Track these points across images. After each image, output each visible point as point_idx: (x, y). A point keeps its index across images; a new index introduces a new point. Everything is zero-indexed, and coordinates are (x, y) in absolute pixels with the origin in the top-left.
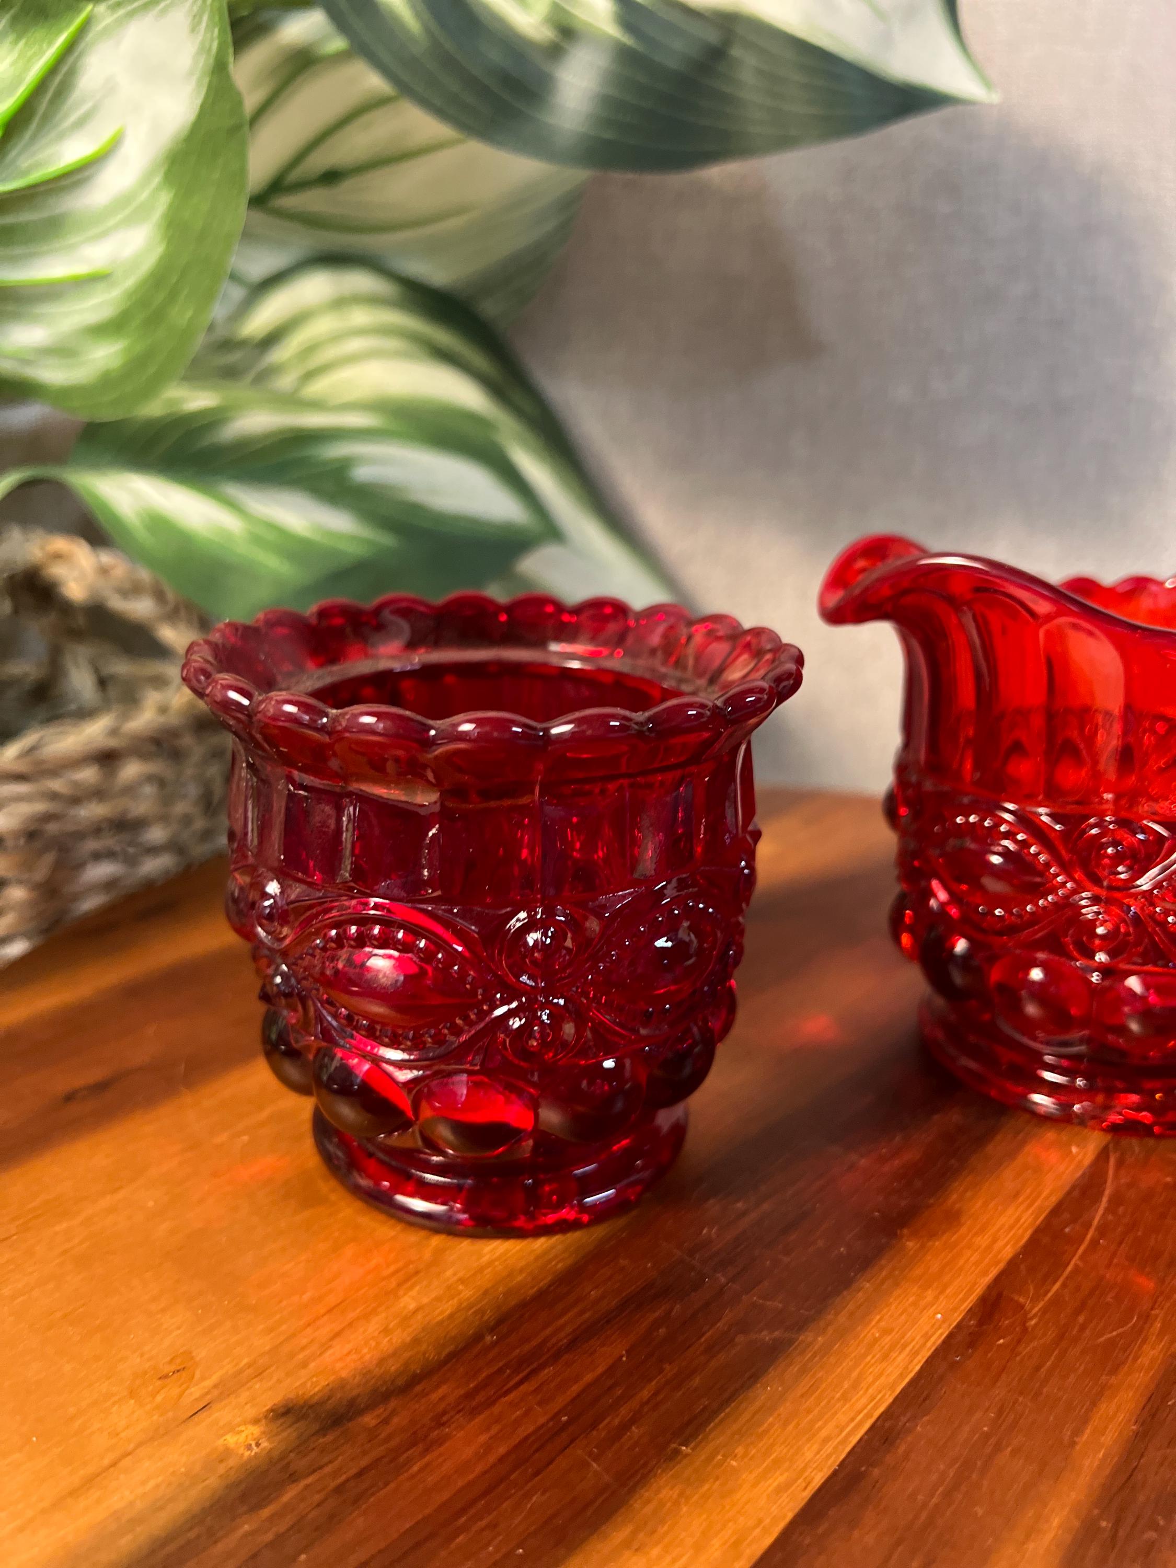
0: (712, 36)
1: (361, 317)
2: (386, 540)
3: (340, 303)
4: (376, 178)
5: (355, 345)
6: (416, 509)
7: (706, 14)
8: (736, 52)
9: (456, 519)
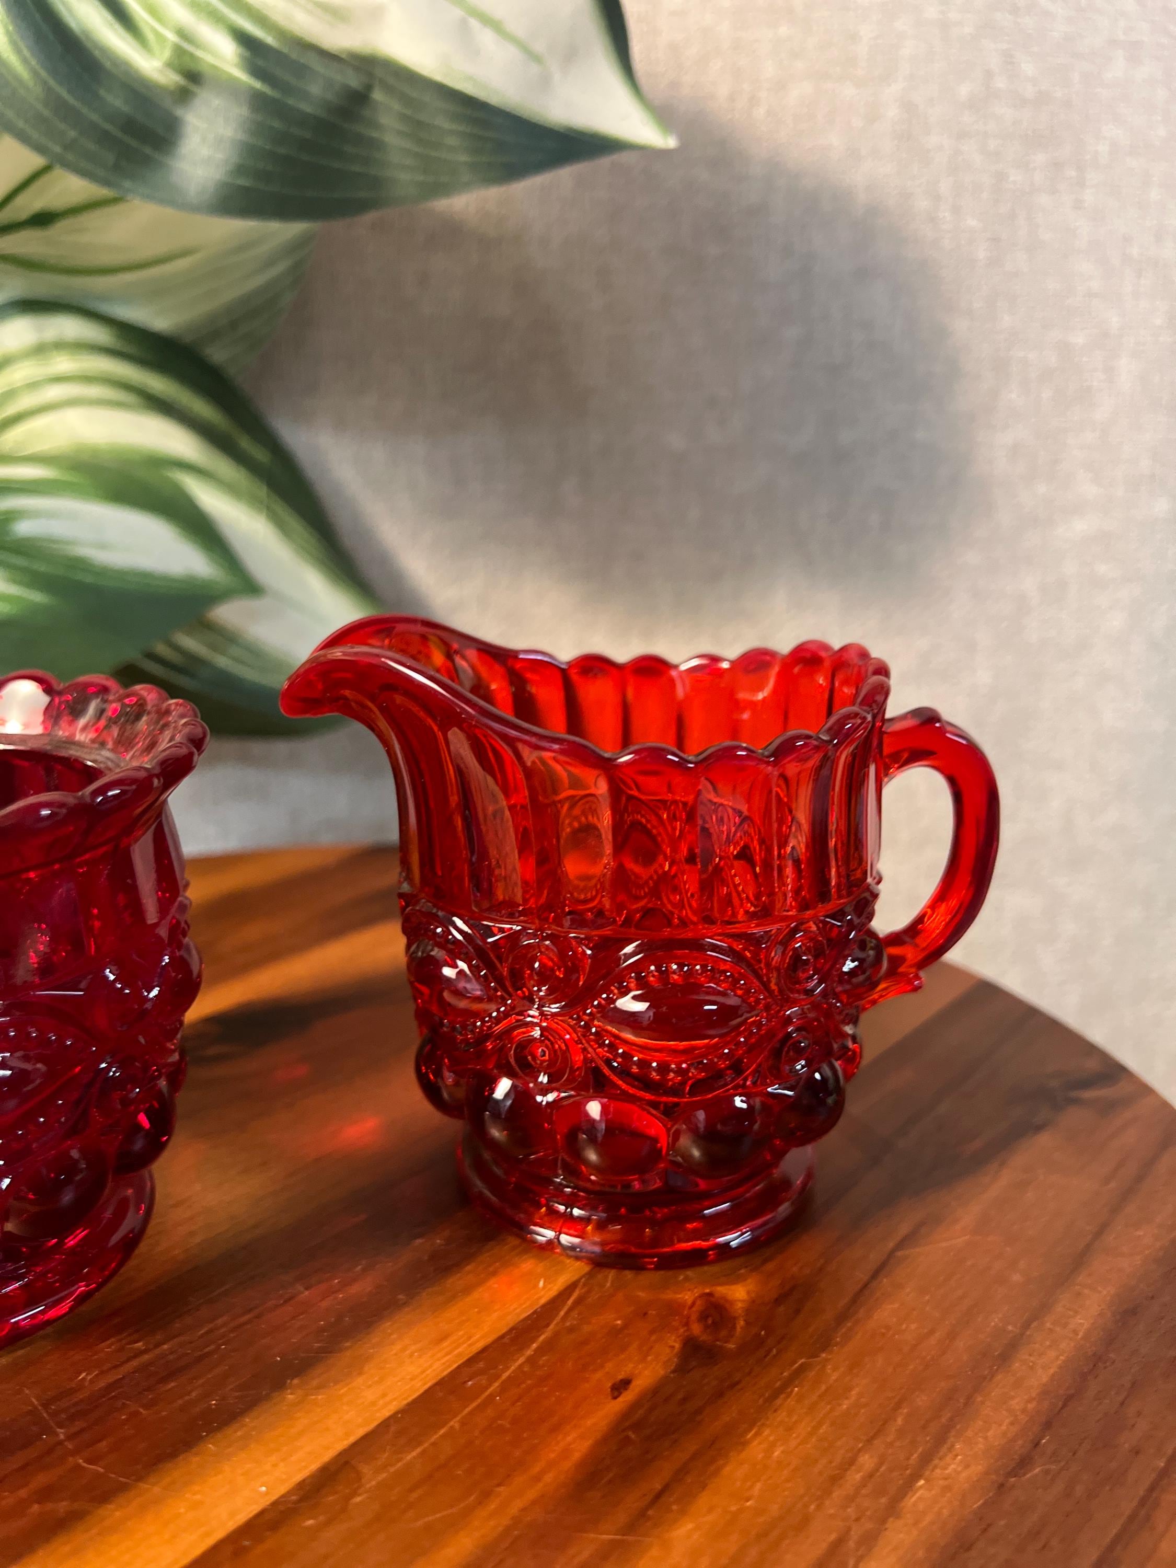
0: (354, 81)
1: (64, 364)
2: (37, 597)
3: (40, 350)
4: (87, 219)
5: (54, 393)
6: (80, 564)
7: (344, 56)
8: (377, 95)
9: (122, 574)
